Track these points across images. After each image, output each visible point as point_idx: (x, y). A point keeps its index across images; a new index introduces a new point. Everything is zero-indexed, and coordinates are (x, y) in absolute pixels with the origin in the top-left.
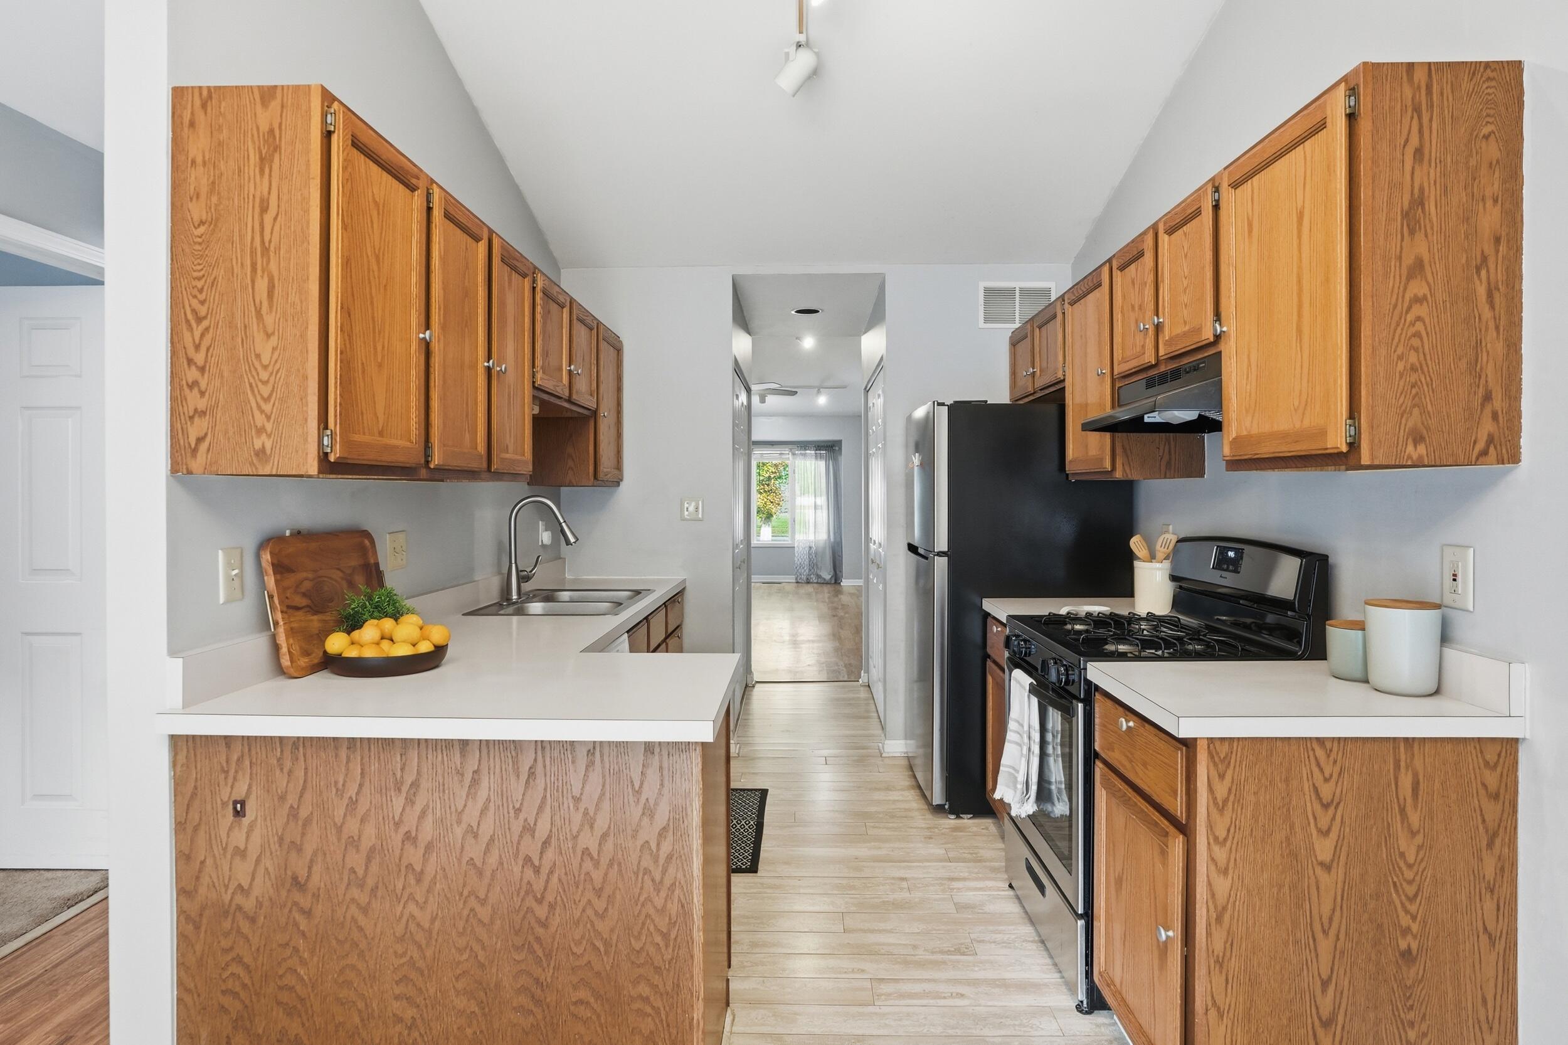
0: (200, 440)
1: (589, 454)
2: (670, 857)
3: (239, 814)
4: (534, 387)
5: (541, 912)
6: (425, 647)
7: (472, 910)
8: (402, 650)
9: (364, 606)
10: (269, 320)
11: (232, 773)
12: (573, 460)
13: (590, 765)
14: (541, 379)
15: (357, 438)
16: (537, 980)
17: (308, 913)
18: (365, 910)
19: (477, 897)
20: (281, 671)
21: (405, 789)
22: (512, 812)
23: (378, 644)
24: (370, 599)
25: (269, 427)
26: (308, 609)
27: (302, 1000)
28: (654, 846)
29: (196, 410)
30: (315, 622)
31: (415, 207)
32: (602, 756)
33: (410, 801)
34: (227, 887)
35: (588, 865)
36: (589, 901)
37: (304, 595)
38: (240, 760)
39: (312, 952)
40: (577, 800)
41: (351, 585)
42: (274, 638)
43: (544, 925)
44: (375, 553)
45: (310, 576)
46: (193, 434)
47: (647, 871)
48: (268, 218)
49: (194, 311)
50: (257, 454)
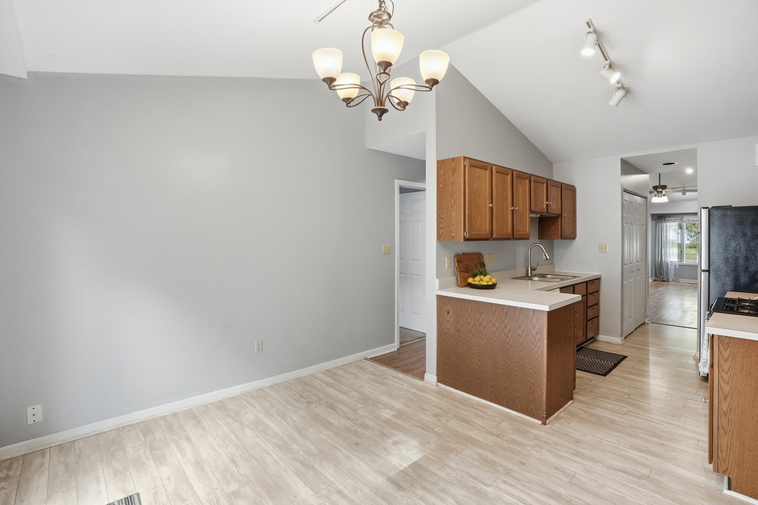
0: (442, 234)
1: (559, 229)
2: (539, 339)
3: (448, 313)
4: (531, 210)
5: (508, 347)
6: (490, 283)
7: (493, 343)
8: (484, 283)
9: (478, 272)
10: (454, 208)
11: (447, 304)
12: (553, 231)
13: (520, 313)
14: (534, 208)
15: (472, 233)
16: (507, 363)
17: (460, 337)
18: (471, 339)
19: (494, 340)
20: (459, 286)
21: (480, 312)
22: (502, 322)
23: (479, 281)
24: (479, 270)
25: (454, 231)
26: (465, 272)
27: (459, 355)
28: (535, 336)
29: (441, 228)
30: (466, 275)
31: (487, 174)
32: (523, 311)
33: (481, 316)
34: (446, 328)
35: (519, 338)
36: (519, 347)
37: (464, 268)
38: (448, 302)
39: (461, 346)
40: (517, 321)
41: (476, 267)
42: (457, 278)
43: (509, 350)
44: (483, 259)
45: (465, 264)
46: (441, 232)
47: (533, 342)
48: (454, 186)
49: (441, 207)
50: (452, 237)
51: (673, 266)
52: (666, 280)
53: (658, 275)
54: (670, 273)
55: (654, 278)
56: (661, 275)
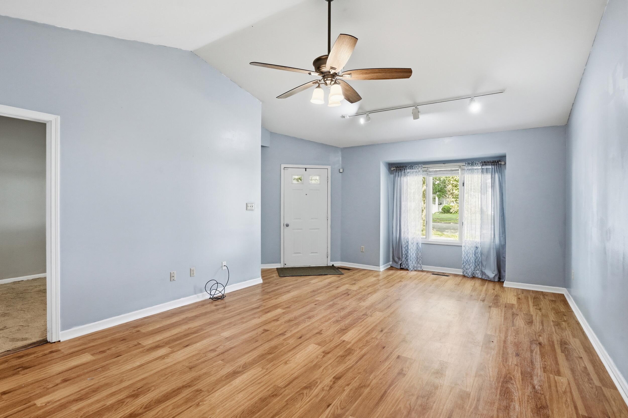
51: (415, 246)
52: (405, 267)
53: (396, 259)
54: (410, 257)
55: (391, 263)
56: (399, 258)
